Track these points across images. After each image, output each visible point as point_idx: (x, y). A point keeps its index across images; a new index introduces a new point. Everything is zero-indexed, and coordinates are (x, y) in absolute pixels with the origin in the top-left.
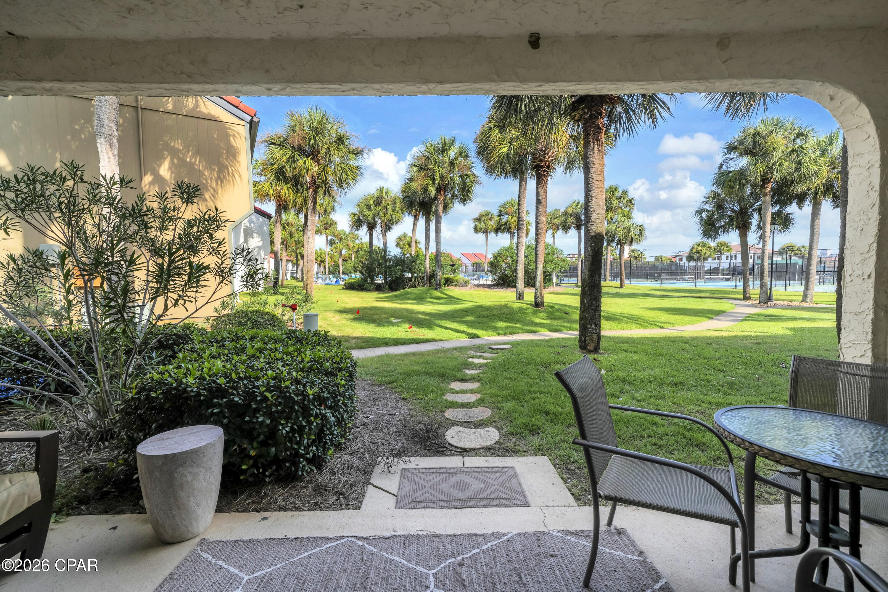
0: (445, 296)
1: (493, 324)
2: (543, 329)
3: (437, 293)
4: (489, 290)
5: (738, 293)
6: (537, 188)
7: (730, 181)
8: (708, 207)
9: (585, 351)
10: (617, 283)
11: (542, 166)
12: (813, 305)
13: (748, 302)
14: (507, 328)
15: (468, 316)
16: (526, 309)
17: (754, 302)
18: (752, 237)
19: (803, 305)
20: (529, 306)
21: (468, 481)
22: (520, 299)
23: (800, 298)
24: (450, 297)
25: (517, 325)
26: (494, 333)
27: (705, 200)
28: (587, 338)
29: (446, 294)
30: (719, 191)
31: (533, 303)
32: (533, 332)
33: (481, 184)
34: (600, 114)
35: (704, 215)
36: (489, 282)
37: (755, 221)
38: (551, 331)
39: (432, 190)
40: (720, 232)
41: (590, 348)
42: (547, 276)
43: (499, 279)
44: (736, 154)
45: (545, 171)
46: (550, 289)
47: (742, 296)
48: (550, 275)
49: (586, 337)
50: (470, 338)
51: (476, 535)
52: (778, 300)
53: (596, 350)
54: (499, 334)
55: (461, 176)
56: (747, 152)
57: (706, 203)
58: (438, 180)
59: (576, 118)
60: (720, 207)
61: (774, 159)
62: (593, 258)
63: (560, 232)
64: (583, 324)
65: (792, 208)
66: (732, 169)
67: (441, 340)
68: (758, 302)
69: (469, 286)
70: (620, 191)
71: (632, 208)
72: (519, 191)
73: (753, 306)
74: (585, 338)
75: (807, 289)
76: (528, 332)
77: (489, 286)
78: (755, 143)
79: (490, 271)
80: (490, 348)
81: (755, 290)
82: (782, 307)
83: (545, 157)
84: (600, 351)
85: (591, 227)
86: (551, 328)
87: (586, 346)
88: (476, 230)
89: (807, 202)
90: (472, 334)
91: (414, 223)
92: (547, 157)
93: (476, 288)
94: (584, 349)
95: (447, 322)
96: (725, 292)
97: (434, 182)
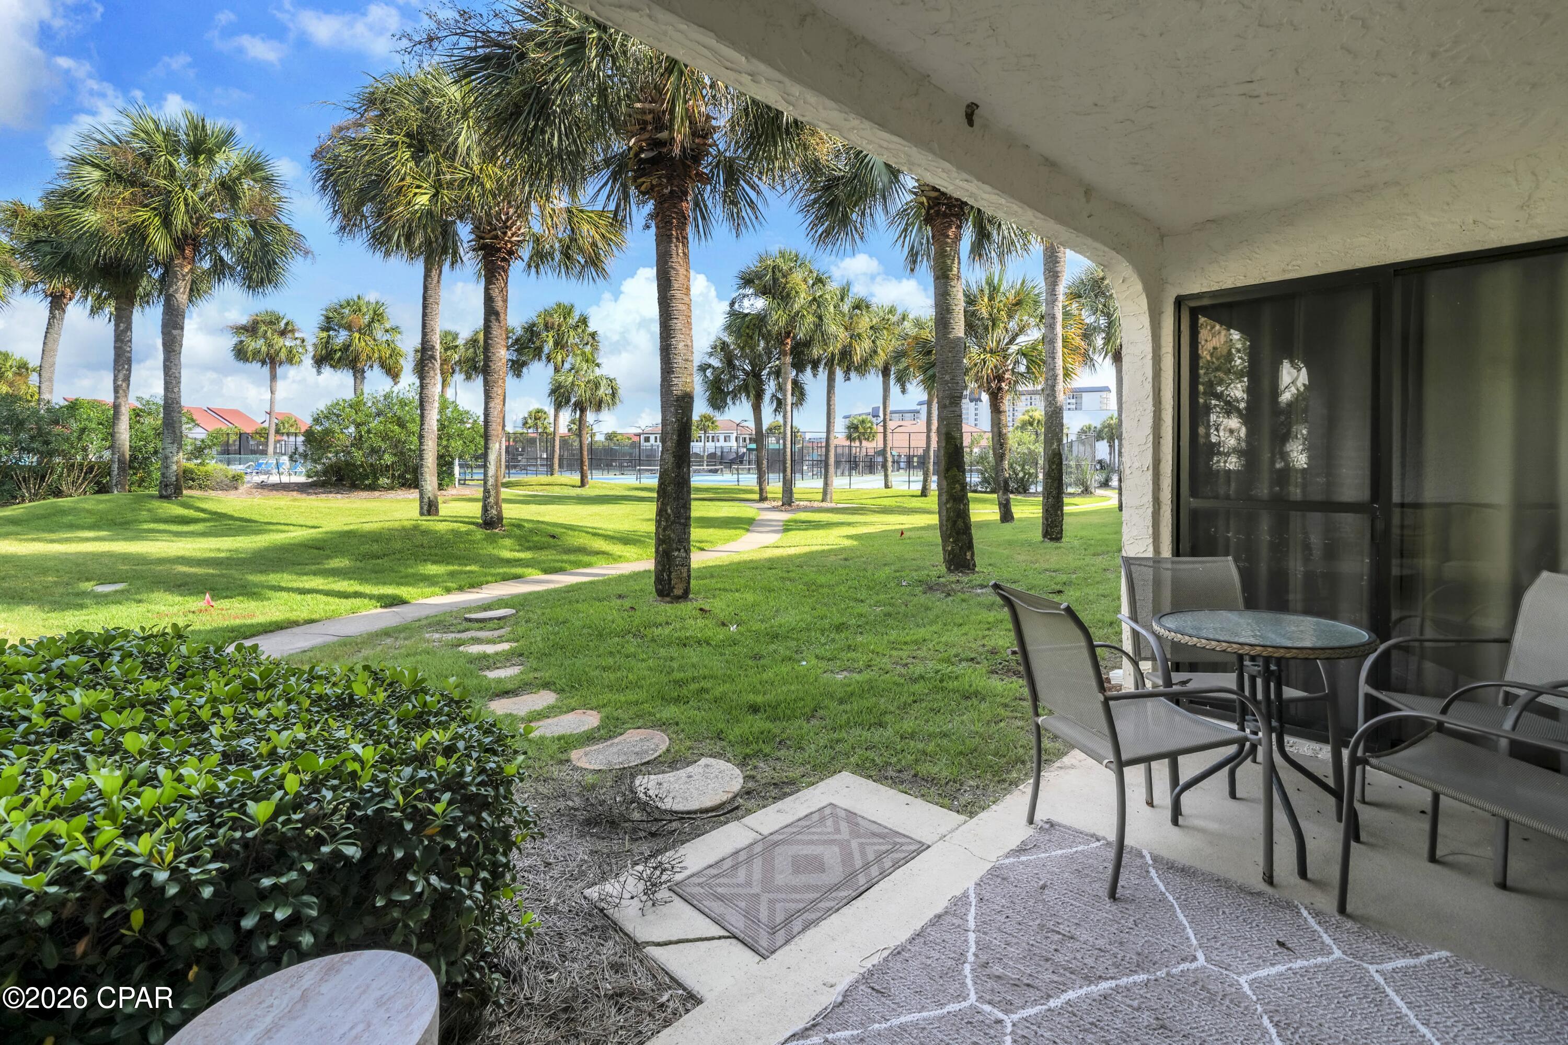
0: (202, 515)
1: (410, 571)
2: (530, 570)
3: (173, 509)
4: (304, 496)
5: (751, 492)
6: (487, 290)
7: (748, 327)
8: (716, 363)
9: (668, 599)
10: (576, 478)
11: (499, 250)
12: (833, 505)
13: (766, 505)
14: (452, 574)
15: (329, 557)
16: (468, 533)
17: (775, 504)
18: (767, 409)
19: (824, 505)
20: (471, 527)
21: (805, 852)
22: (429, 513)
23: (820, 497)
24: (218, 516)
25: (468, 568)
26: (437, 590)
27: (710, 350)
28: (673, 575)
29: (203, 510)
30: (729, 339)
31: (480, 521)
32: (517, 577)
33: (307, 253)
34: (686, 193)
35: (709, 373)
36: (302, 479)
37: (770, 387)
38: (546, 571)
39: (160, 243)
40: (729, 401)
41: (678, 592)
42: (444, 465)
43: (325, 472)
44: (751, 291)
45: (504, 259)
46: (451, 492)
47: (757, 496)
48: (451, 464)
49: (670, 572)
50: (385, 607)
51: (939, 916)
52: (801, 500)
53: (685, 596)
54: (448, 591)
55: (253, 225)
56: (764, 291)
57: (711, 354)
58: (180, 219)
59: (643, 188)
60: (729, 361)
61: (796, 307)
62: (679, 436)
63: (459, 377)
64: (664, 551)
65: (807, 376)
66: (746, 311)
67: (312, 621)
68: (780, 503)
69: (243, 489)
70: (576, 315)
71: (595, 348)
72: (426, 288)
73: (774, 509)
74: (669, 576)
75: (826, 484)
76: (506, 578)
77: (301, 488)
78: (775, 280)
79: (305, 456)
80: (466, 619)
81: (775, 486)
82: (806, 509)
83: (505, 233)
84: (691, 596)
85: (675, 381)
86: (545, 566)
87: (671, 589)
88: (241, 353)
89: (821, 369)
90: (387, 596)
91: (52, 317)
92: (509, 234)
93: (266, 492)
94: (668, 595)
95: (286, 576)
96: (726, 491)
97: (167, 223)
